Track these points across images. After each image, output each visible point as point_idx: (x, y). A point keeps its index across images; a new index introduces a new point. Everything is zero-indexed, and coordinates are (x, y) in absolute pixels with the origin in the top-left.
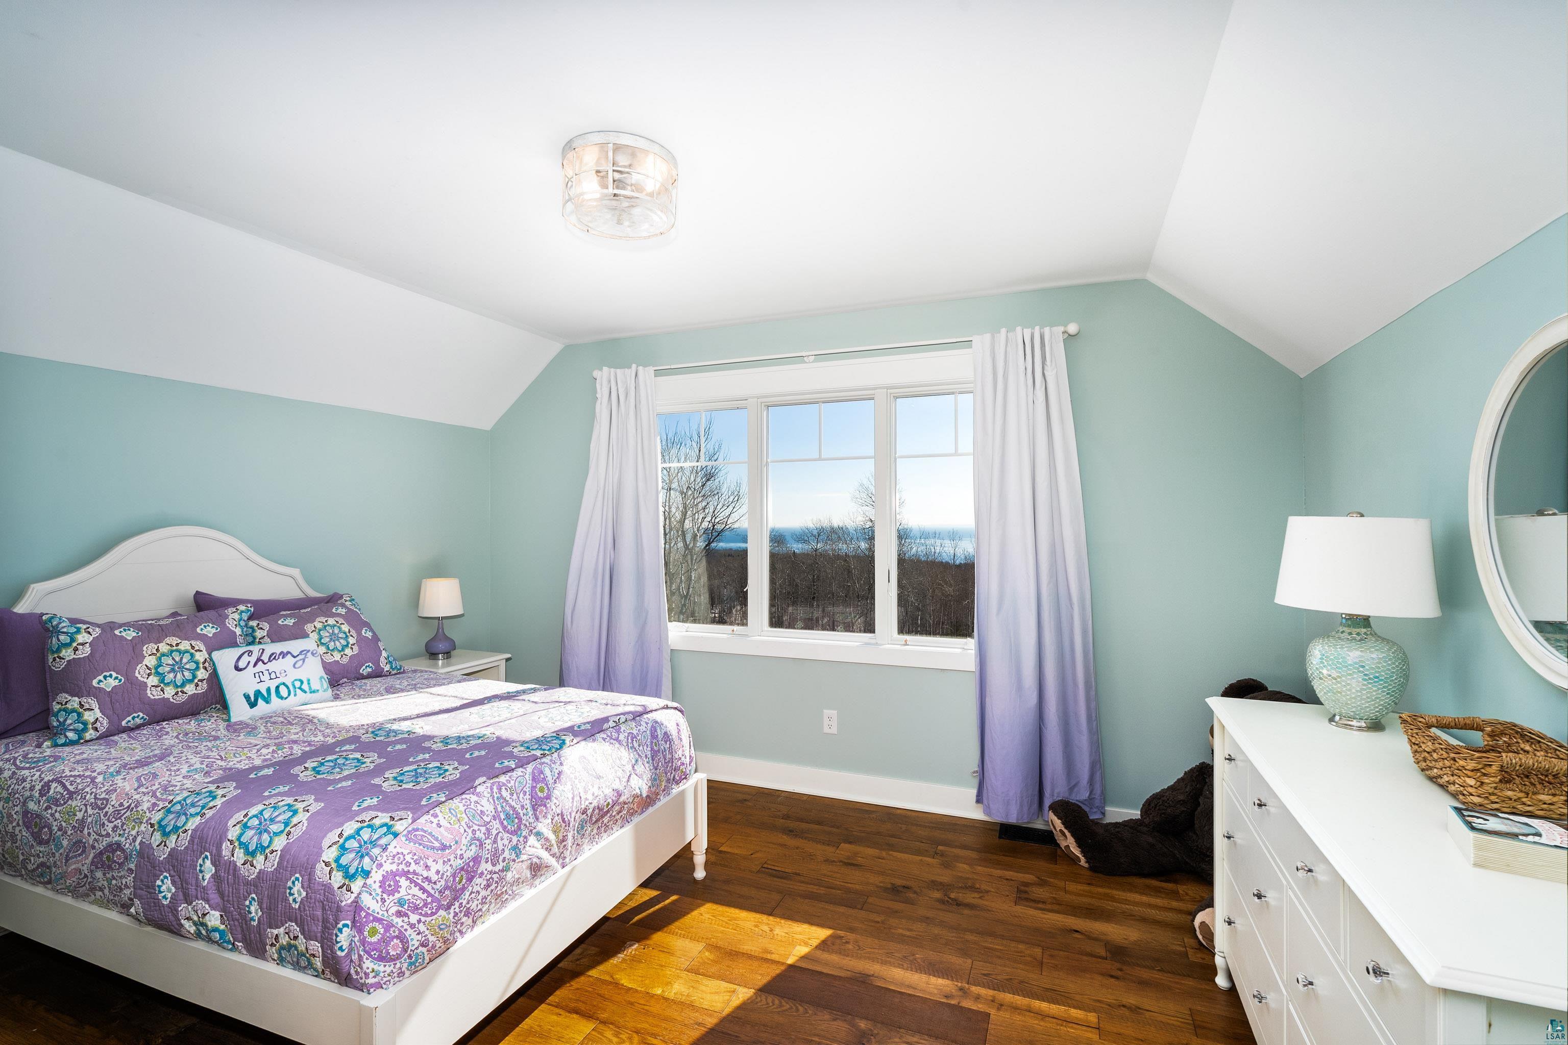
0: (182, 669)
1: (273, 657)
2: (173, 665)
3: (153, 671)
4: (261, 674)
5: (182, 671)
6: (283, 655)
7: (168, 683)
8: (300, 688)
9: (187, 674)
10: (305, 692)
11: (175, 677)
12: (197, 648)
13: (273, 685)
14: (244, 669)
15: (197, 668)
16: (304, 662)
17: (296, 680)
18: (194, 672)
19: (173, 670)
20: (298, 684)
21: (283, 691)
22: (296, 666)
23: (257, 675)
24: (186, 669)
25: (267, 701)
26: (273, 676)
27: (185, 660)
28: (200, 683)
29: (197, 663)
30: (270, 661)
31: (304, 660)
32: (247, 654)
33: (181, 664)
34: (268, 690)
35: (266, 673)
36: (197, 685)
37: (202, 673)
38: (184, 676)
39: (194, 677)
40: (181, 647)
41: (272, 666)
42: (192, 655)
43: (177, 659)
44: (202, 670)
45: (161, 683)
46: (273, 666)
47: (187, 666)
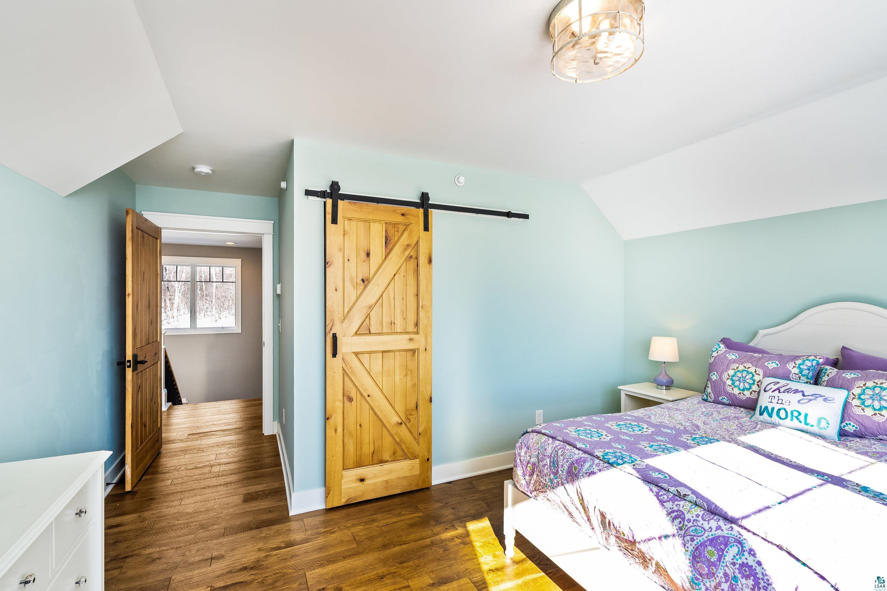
0: (744, 381)
1: (788, 391)
2: (740, 378)
3: (730, 378)
4: (774, 397)
5: (744, 382)
6: (796, 391)
7: (736, 386)
8: (797, 418)
9: (747, 386)
10: (800, 422)
11: (739, 384)
12: (758, 372)
13: (777, 407)
14: (769, 390)
15: (753, 384)
16: (809, 401)
17: (795, 410)
18: (750, 385)
19: (739, 380)
20: (795, 414)
21: (783, 414)
22: (801, 402)
23: (771, 397)
24: (747, 382)
25: (770, 416)
26: (780, 402)
27: (747, 377)
28: (753, 393)
29: (754, 381)
30: (784, 392)
31: (811, 400)
32: (774, 383)
33: (745, 378)
34: (773, 409)
35: (776, 398)
36: (751, 393)
37: (755, 387)
38: (744, 385)
39: (750, 388)
40: (750, 370)
41: (782, 396)
42: (753, 376)
43: (744, 375)
44: (756, 386)
45: (732, 385)
46: (784, 396)
47: (748, 381)
